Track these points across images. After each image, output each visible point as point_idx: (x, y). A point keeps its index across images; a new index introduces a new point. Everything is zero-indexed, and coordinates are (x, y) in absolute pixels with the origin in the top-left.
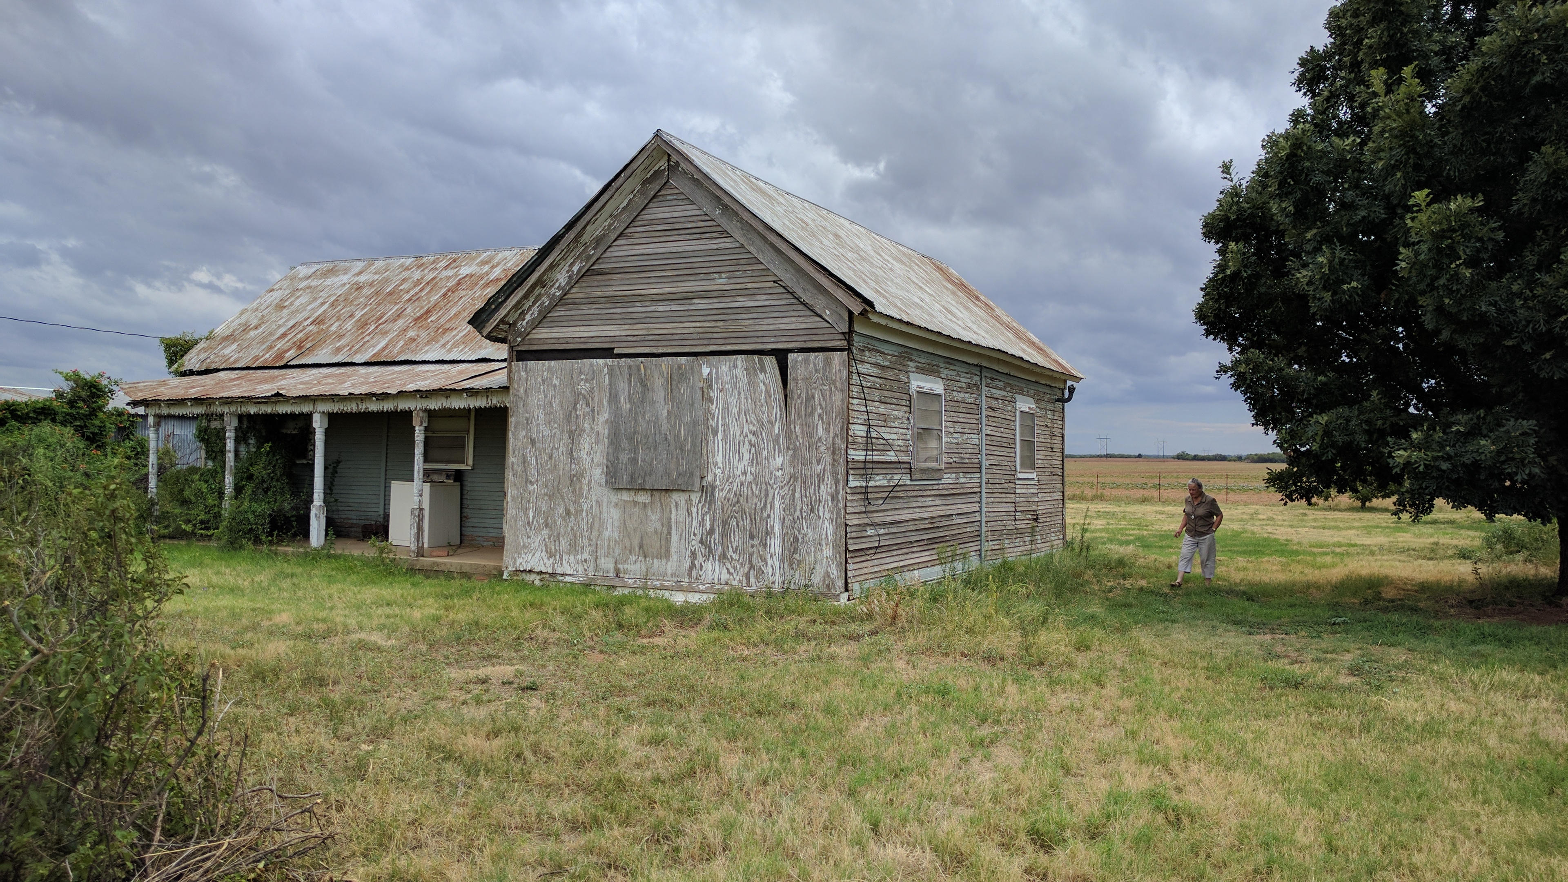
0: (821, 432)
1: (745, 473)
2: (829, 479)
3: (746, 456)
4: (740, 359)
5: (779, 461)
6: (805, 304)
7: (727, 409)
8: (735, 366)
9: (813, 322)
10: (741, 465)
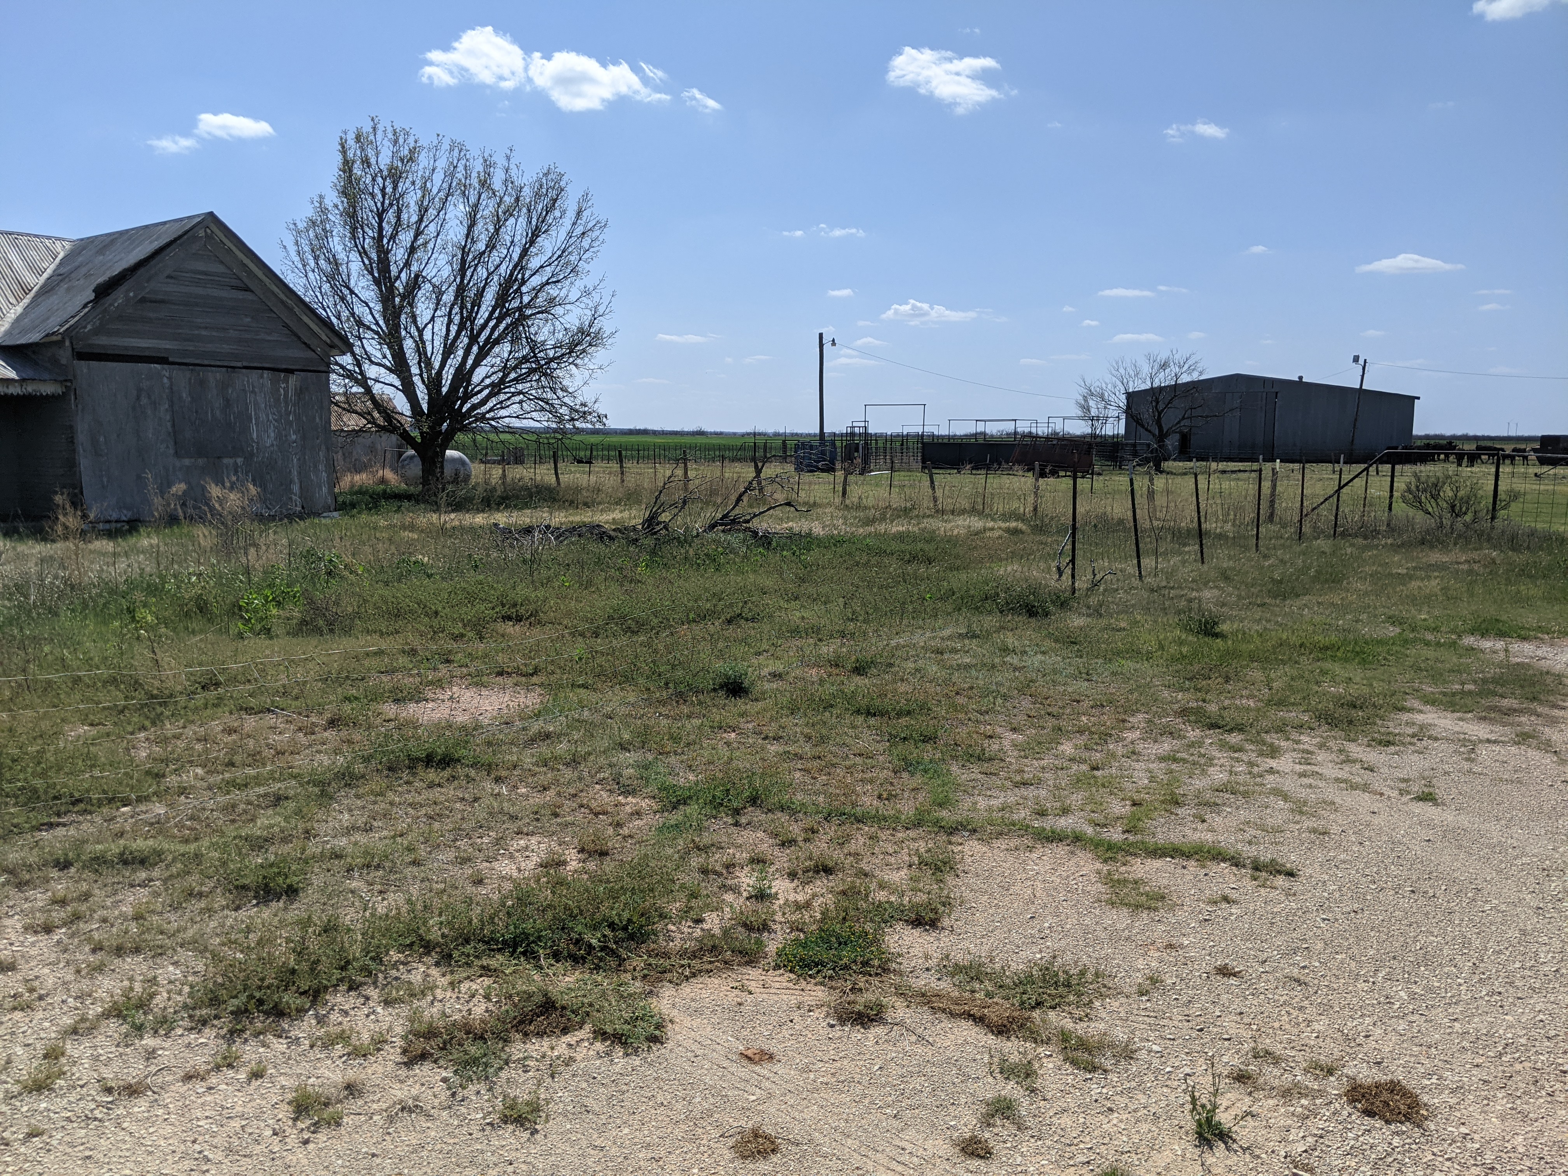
0: (318, 420)
1: (272, 445)
2: (323, 447)
3: (272, 435)
4: (266, 374)
5: (294, 437)
6: (305, 344)
7: (256, 404)
8: (262, 377)
9: (310, 354)
10: (270, 439)
